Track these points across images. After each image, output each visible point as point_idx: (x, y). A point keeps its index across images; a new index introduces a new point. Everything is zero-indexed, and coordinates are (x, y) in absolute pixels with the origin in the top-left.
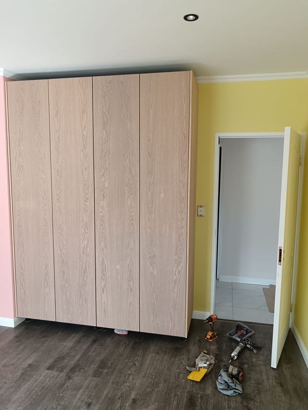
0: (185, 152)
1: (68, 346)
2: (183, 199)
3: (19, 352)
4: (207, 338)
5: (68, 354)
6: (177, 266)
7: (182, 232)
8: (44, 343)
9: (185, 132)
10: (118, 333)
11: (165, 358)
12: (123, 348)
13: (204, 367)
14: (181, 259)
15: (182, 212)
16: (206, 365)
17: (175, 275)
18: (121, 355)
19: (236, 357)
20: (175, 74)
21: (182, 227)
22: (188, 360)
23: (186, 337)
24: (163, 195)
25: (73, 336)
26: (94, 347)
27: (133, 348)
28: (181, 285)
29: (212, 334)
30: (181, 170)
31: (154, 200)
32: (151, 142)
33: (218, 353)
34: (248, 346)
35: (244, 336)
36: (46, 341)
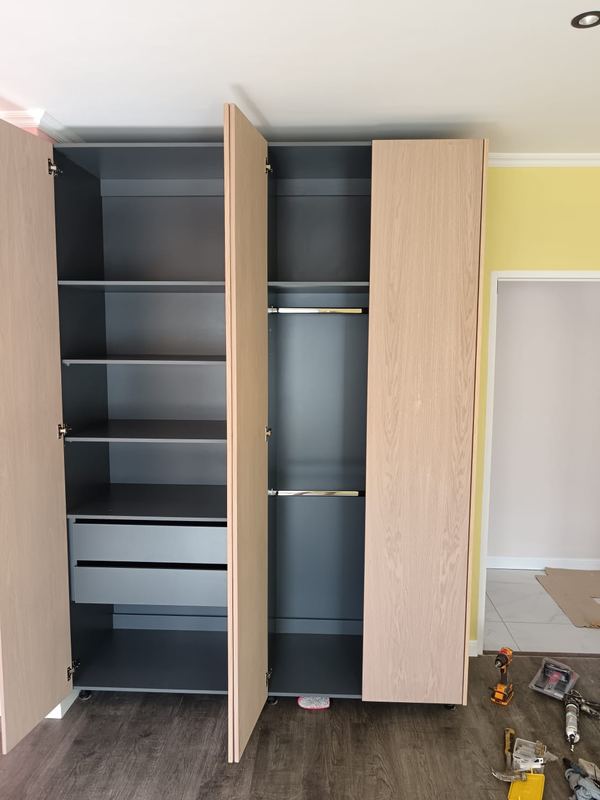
0: (470, 311)
1: (212, 752)
2: (465, 411)
3: (103, 783)
4: (498, 700)
5: (222, 773)
6: (449, 555)
7: (460, 483)
8: (151, 751)
9: (471, 269)
10: (309, 707)
11: (438, 757)
12: (335, 743)
13: (536, 771)
14: (458, 539)
15: (462, 439)
16: (538, 766)
17: (444, 573)
18: (341, 761)
19: (578, 737)
20: (450, 143)
21: (461, 472)
22: (486, 756)
23: (465, 704)
24: (419, 402)
25: (210, 725)
26: (272, 747)
27: (358, 741)
28: (455, 593)
29: (507, 690)
30: (460, 348)
31: (400, 413)
32: (396, 288)
33: (533, 730)
34: (584, 708)
35: (565, 686)
36: (156, 745)
